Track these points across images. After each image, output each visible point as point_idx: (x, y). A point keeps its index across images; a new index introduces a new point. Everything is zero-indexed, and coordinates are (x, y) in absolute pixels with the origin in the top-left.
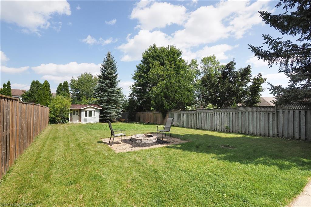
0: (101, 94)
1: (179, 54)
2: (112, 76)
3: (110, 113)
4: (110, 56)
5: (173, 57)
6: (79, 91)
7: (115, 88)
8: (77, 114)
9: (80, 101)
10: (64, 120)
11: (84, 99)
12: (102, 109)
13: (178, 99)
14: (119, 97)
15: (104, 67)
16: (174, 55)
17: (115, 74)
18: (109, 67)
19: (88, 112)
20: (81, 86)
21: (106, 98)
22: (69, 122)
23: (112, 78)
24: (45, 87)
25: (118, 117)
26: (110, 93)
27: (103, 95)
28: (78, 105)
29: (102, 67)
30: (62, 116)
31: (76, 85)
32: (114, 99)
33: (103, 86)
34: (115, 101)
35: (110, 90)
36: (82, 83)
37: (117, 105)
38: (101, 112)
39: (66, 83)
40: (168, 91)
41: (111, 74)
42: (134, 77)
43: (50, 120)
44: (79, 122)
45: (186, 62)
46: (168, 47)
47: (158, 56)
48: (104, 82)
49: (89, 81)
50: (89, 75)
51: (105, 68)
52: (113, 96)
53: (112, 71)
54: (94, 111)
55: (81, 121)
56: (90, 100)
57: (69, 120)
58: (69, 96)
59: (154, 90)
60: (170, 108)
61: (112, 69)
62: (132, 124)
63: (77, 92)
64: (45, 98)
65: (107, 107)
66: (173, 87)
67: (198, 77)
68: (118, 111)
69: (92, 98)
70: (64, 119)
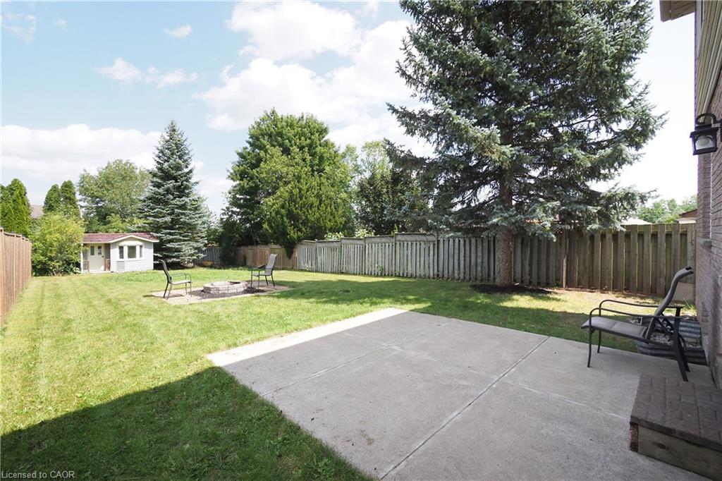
0: (156, 210)
1: (323, 131)
2: (180, 172)
3: (178, 250)
4: (174, 130)
5: (310, 138)
6: (101, 201)
7: (188, 197)
8: (100, 253)
9: (106, 225)
10: (70, 266)
11: (115, 219)
12: (158, 241)
13: (313, 220)
14: (198, 216)
15: (162, 152)
16: (312, 134)
17: (187, 167)
18: (172, 154)
19: (126, 250)
20: (108, 190)
21: (168, 219)
22: (80, 270)
23: (182, 177)
24: (17, 196)
25: (195, 257)
26: (177, 208)
27: (161, 213)
28: (101, 233)
29: (157, 152)
30: (64, 258)
31: (95, 188)
32: (185, 221)
33: (160, 194)
34: (189, 224)
35: (177, 202)
36: (108, 183)
37: (192, 234)
38: (157, 248)
39: (68, 186)
40: (295, 205)
41: (178, 168)
42: (231, 174)
43: (34, 267)
44: (105, 270)
45: (337, 147)
46: (302, 117)
47: (280, 134)
48: (163, 186)
49: (128, 178)
50: (126, 164)
51: (164, 155)
52: (182, 214)
53: (180, 162)
54: (141, 246)
55: (109, 268)
56: (131, 222)
57: (82, 266)
58: (77, 214)
59: (269, 203)
60: (299, 237)
61: (180, 157)
62: (226, 270)
63: (97, 203)
64: (21, 221)
65: (171, 237)
66: (304, 198)
67: (358, 178)
68: (195, 245)
69: (135, 219)
70: (70, 264)
